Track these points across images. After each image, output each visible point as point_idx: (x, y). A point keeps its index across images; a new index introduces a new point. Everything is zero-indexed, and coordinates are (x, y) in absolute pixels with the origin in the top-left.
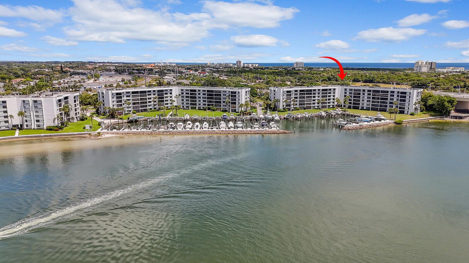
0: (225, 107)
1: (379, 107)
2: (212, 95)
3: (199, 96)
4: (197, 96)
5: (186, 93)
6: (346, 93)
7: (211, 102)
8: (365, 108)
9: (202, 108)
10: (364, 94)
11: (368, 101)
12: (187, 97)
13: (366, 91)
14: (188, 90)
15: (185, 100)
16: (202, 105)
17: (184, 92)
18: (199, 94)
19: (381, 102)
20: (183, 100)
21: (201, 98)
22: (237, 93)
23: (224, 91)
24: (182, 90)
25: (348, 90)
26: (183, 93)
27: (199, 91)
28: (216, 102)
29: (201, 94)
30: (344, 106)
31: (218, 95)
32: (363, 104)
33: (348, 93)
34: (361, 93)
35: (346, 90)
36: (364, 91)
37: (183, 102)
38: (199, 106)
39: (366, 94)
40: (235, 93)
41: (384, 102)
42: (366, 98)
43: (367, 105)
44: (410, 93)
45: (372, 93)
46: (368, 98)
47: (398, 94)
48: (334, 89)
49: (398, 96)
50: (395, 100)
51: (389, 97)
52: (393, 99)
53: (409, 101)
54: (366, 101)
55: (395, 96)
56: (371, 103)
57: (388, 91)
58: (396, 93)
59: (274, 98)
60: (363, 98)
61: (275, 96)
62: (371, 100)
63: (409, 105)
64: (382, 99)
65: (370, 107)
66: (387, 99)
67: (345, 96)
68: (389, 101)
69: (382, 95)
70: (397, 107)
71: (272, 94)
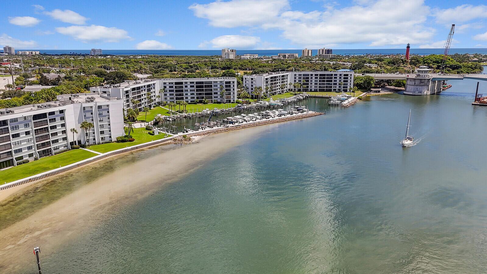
0: (216, 99)
1: (325, 88)
2: (202, 87)
3: (186, 89)
4: (184, 89)
5: (170, 87)
6: (295, 78)
7: (200, 94)
8: (313, 90)
9: (189, 102)
10: (312, 78)
11: (315, 84)
12: (170, 91)
13: (314, 75)
14: (172, 83)
15: (168, 95)
16: (189, 98)
17: (167, 85)
18: (186, 87)
19: (327, 84)
20: (165, 95)
21: (189, 91)
22: (232, 83)
23: (214, 82)
24: (165, 83)
25: (297, 75)
26: (165, 87)
27: (186, 83)
28: (206, 94)
29: (189, 87)
30: (295, 90)
31: (208, 86)
32: (311, 87)
33: (297, 78)
34: (310, 77)
35: (295, 75)
36: (312, 75)
37: (166, 97)
38: (187, 100)
39: (314, 78)
40: (230, 82)
41: (329, 84)
42: (313, 81)
43: (315, 87)
44: (351, 75)
45: (319, 77)
46: (315, 81)
47: (340, 76)
48: (287, 75)
49: (340, 78)
50: (338, 81)
51: (333, 79)
52: (336, 81)
53: (351, 82)
54: (313, 84)
55: (338, 78)
56: (318, 85)
57: (332, 74)
58: (338, 75)
59: (252, 86)
60: (311, 81)
61: (252, 84)
62: (318, 83)
63: (350, 84)
64: (327, 81)
65: (318, 88)
66: (331, 81)
67: (295, 81)
68: (333, 82)
69: (327, 78)
70: (340, 87)
71: (247, 82)
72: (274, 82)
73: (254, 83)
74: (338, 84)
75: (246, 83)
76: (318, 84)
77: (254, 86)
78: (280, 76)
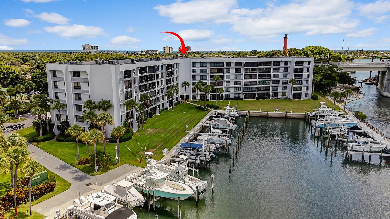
1: (256, 92)
6: (194, 71)
8: (232, 97)
10: (228, 71)
11: (236, 83)
13: (233, 65)
19: (260, 83)
32: (228, 89)
33: (198, 71)
34: (225, 68)
35: (194, 64)
36: (229, 64)
39: (233, 71)
41: (265, 83)
42: (232, 78)
43: (236, 89)
44: (309, 63)
45: (243, 67)
46: (236, 77)
47: (286, 67)
48: (176, 64)
49: (286, 70)
50: (281, 77)
51: (272, 73)
52: (278, 76)
53: (308, 77)
54: (232, 84)
55: (281, 70)
56: (242, 86)
57: (271, 62)
58: (282, 65)
59: (78, 97)
60: (228, 77)
61: (78, 91)
62: (242, 80)
63: (307, 82)
64: (260, 77)
65: (242, 93)
66: (269, 76)
67: (194, 77)
68: (272, 79)
69: (261, 70)
70: (285, 88)
71: (60, 85)
72: (149, 82)
73: (83, 86)
74: (281, 83)
75: (56, 86)
76: (242, 83)
77: (85, 98)
78: (162, 66)
